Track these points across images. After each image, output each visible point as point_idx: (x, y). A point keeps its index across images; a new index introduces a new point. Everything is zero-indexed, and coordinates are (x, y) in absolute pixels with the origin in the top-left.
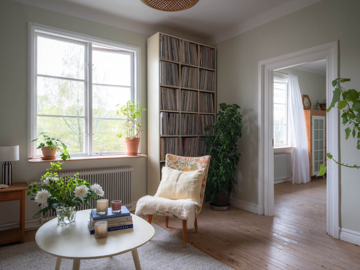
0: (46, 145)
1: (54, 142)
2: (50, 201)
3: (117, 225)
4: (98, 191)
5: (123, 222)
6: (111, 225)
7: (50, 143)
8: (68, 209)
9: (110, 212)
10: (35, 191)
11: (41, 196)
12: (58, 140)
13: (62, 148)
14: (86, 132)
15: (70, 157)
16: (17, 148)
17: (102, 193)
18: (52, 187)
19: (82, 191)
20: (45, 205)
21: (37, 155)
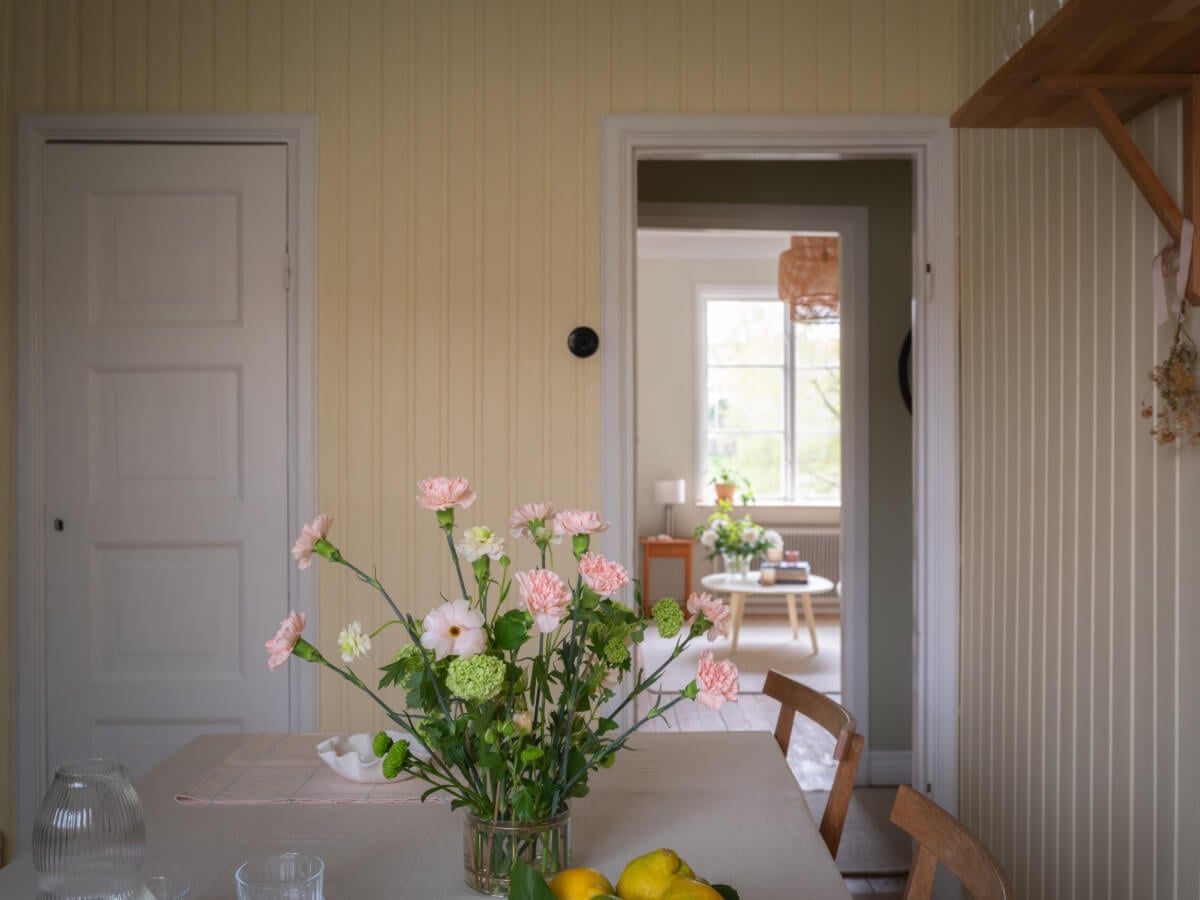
0: (721, 481)
1: (731, 477)
2: (718, 545)
3: (788, 578)
4: (773, 540)
5: (797, 576)
6: (782, 577)
7: (725, 477)
8: (737, 559)
9: (784, 565)
10: (701, 533)
11: (709, 538)
12: (737, 473)
13: (742, 484)
14: (786, 459)
15: (754, 500)
16: (682, 485)
17: (779, 544)
18: (723, 534)
19: (751, 536)
20: (713, 549)
21: (708, 497)
